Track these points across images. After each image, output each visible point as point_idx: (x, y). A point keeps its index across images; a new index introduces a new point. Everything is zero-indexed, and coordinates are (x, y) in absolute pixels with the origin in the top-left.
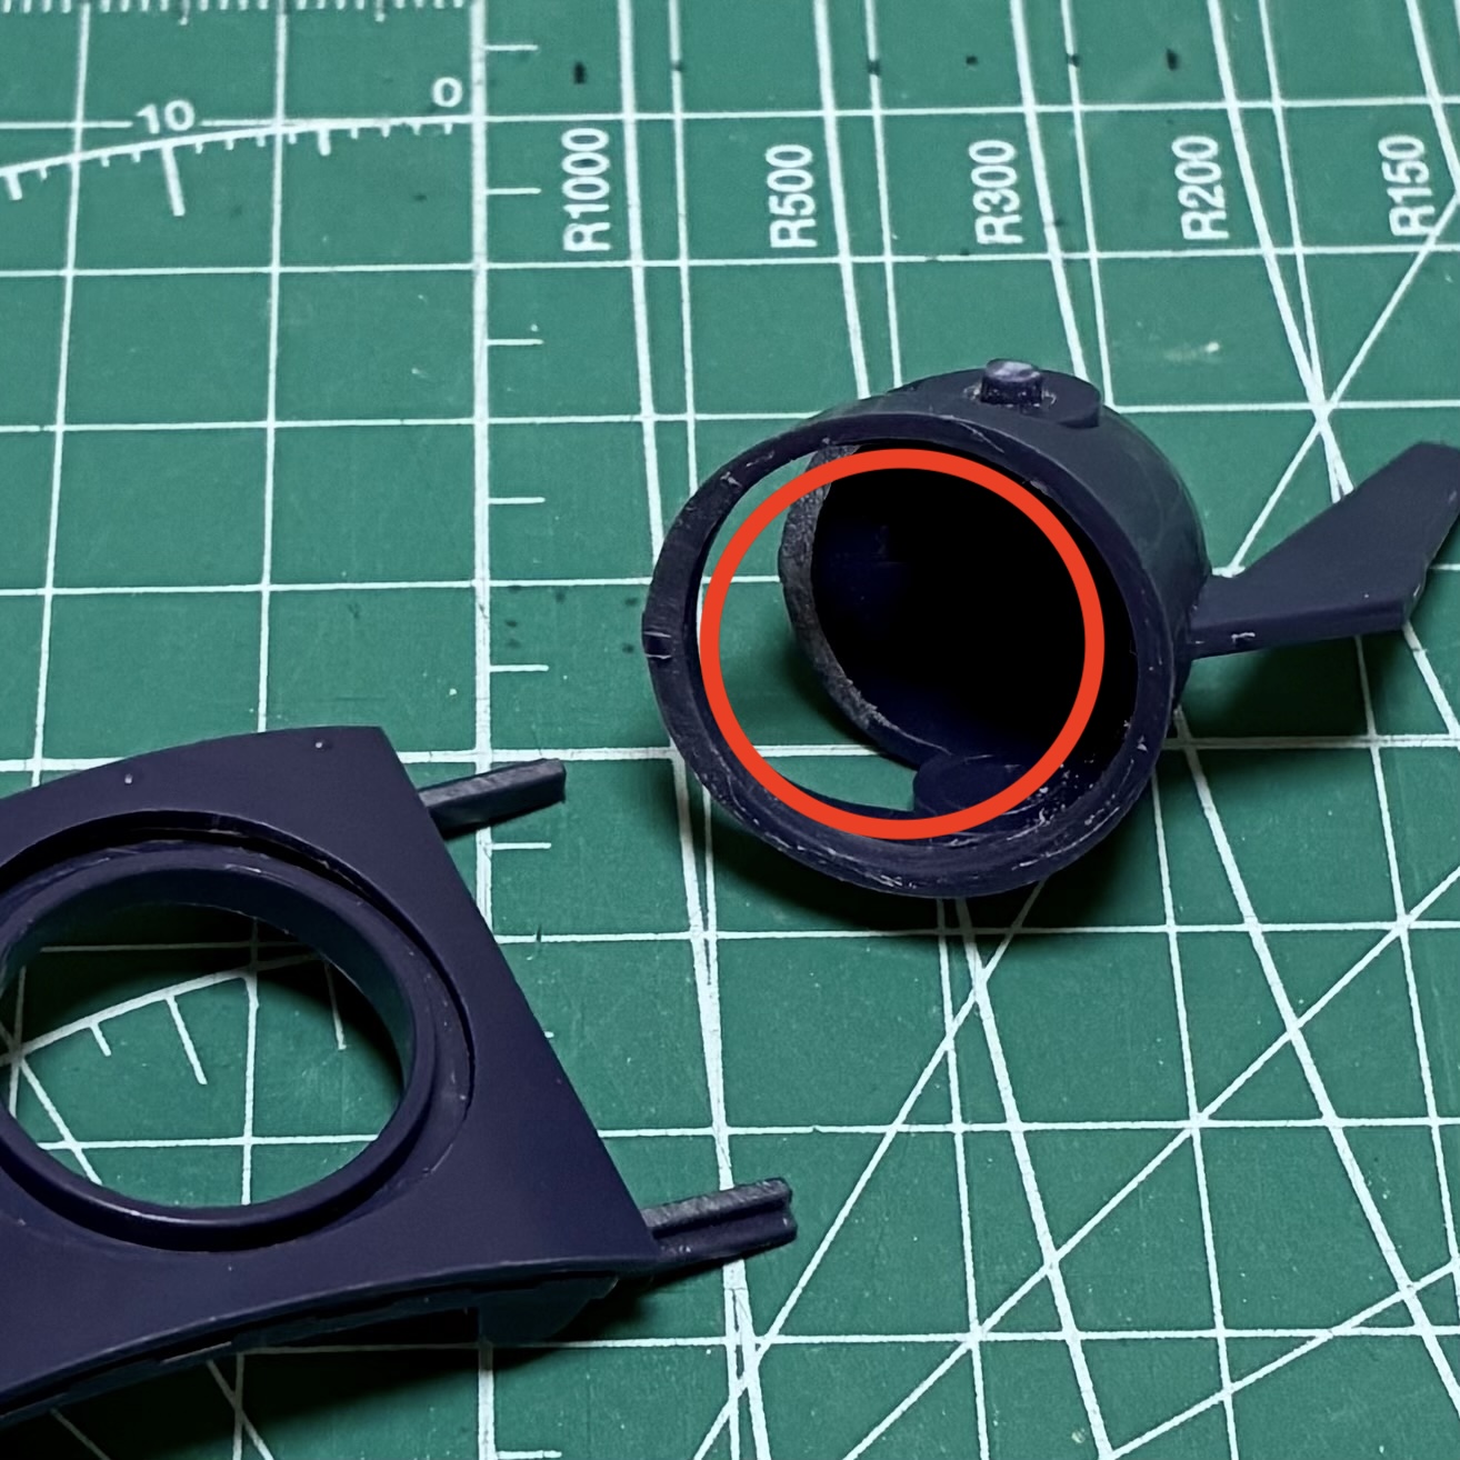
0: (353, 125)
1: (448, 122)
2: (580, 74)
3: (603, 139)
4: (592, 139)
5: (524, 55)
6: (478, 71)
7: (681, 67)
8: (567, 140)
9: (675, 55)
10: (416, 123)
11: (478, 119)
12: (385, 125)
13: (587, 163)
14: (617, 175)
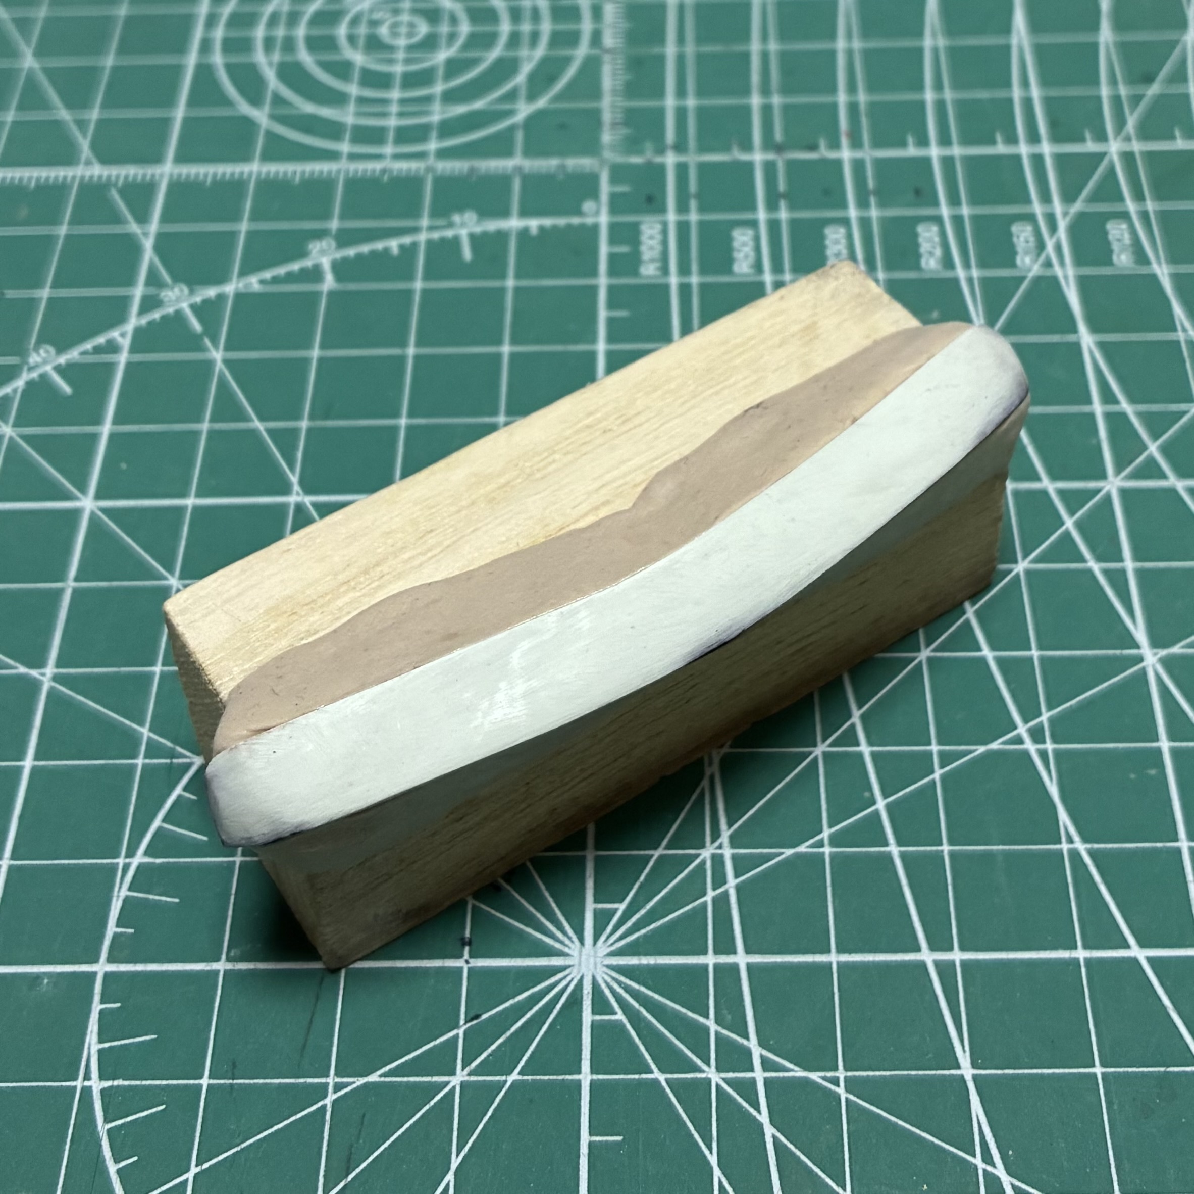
0: (548, 222)
1: (589, 220)
2: (648, 199)
3: (659, 227)
4: (653, 227)
5: (626, 192)
6: (604, 197)
7: (695, 197)
8: (643, 228)
9: (693, 191)
10: (575, 220)
11: (604, 219)
12: (562, 222)
13: (652, 238)
14: (665, 243)
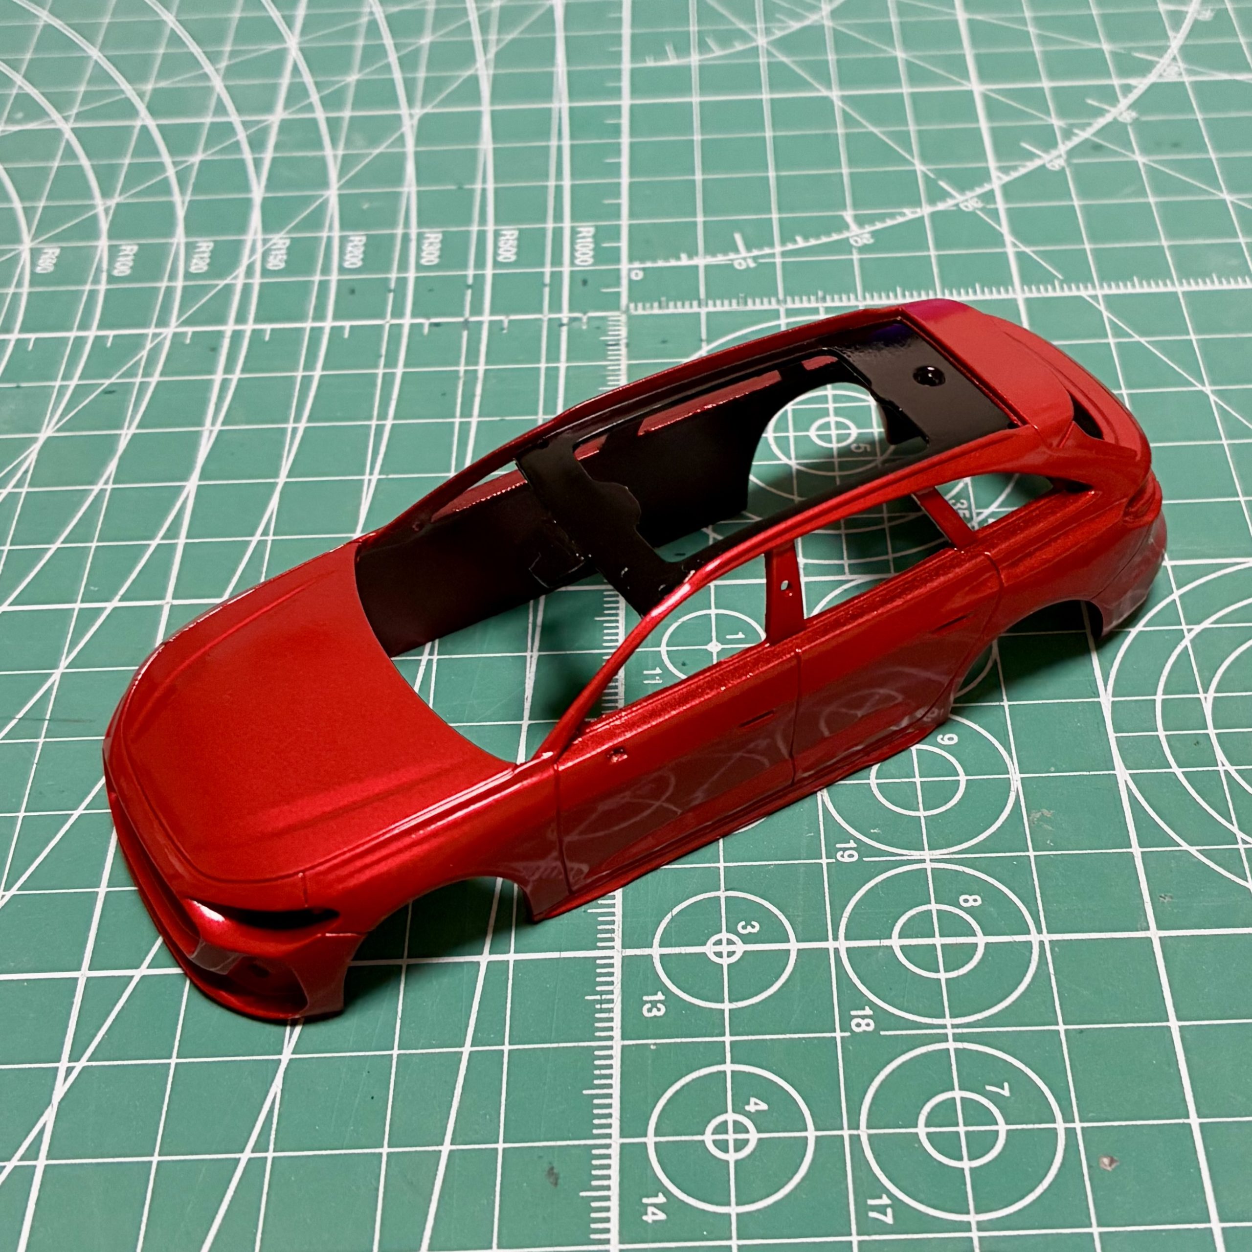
0: (673, 263)
1: (637, 265)
2: (585, 282)
3: (577, 262)
4: (582, 261)
5: (608, 287)
6: (625, 282)
7: (545, 285)
8: (591, 261)
9: (547, 290)
10: (649, 264)
11: (624, 266)
12: (661, 264)
13: (584, 254)
14: (573, 250)
